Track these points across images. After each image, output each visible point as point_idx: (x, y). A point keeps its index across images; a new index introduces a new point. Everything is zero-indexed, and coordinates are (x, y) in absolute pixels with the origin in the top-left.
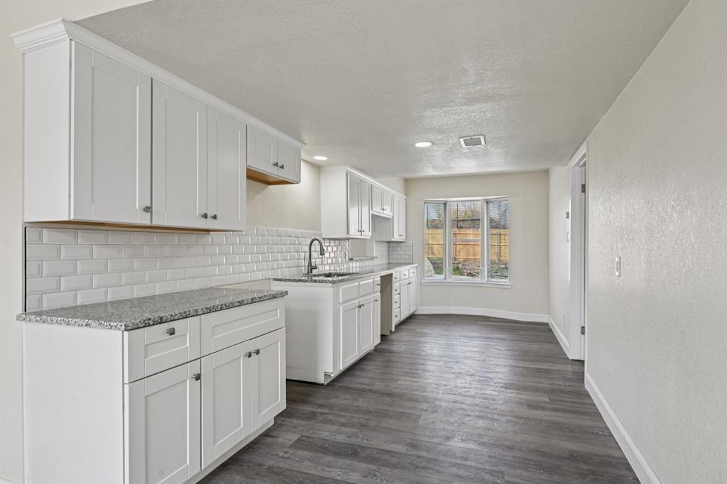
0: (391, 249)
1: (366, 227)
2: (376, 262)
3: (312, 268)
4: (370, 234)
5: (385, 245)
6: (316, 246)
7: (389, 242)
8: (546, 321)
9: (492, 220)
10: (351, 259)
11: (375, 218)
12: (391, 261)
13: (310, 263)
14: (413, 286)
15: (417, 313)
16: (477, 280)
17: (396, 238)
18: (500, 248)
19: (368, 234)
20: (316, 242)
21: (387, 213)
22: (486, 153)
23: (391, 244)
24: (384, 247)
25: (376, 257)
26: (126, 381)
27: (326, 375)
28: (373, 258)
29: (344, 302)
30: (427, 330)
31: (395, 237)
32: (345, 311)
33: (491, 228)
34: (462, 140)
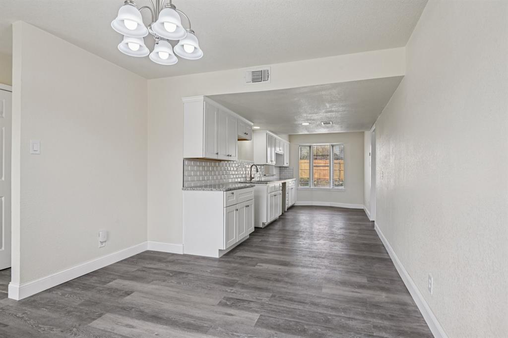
0: (281, 171)
1: (273, 159)
3: (251, 178)
5: (278, 169)
7: (280, 167)
8: (362, 208)
9: (335, 155)
10: (265, 175)
11: (277, 155)
12: (281, 177)
13: (251, 176)
14: (293, 190)
15: (296, 205)
17: (285, 165)
18: (340, 172)
19: (274, 163)
20: (254, 167)
21: (281, 152)
22: (332, 127)
23: (282, 168)
25: (275, 175)
26: (225, 206)
27: (263, 224)
29: (270, 193)
30: (302, 211)
32: (271, 197)
33: (335, 159)
34: (322, 123)
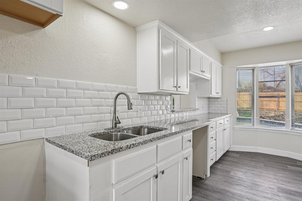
0: (210, 103)
1: (183, 84)
2: (197, 112)
4: (188, 90)
5: (206, 100)
6: (123, 100)
10: (173, 111)
11: (193, 78)
12: (210, 111)
14: (227, 132)
15: (230, 150)
16: (283, 128)
20: (122, 96)
21: (206, 75)
23: (211, 100)
24: (205, 102)
25: (198, 109)
28: (195, 110)
31: (213, 94)
